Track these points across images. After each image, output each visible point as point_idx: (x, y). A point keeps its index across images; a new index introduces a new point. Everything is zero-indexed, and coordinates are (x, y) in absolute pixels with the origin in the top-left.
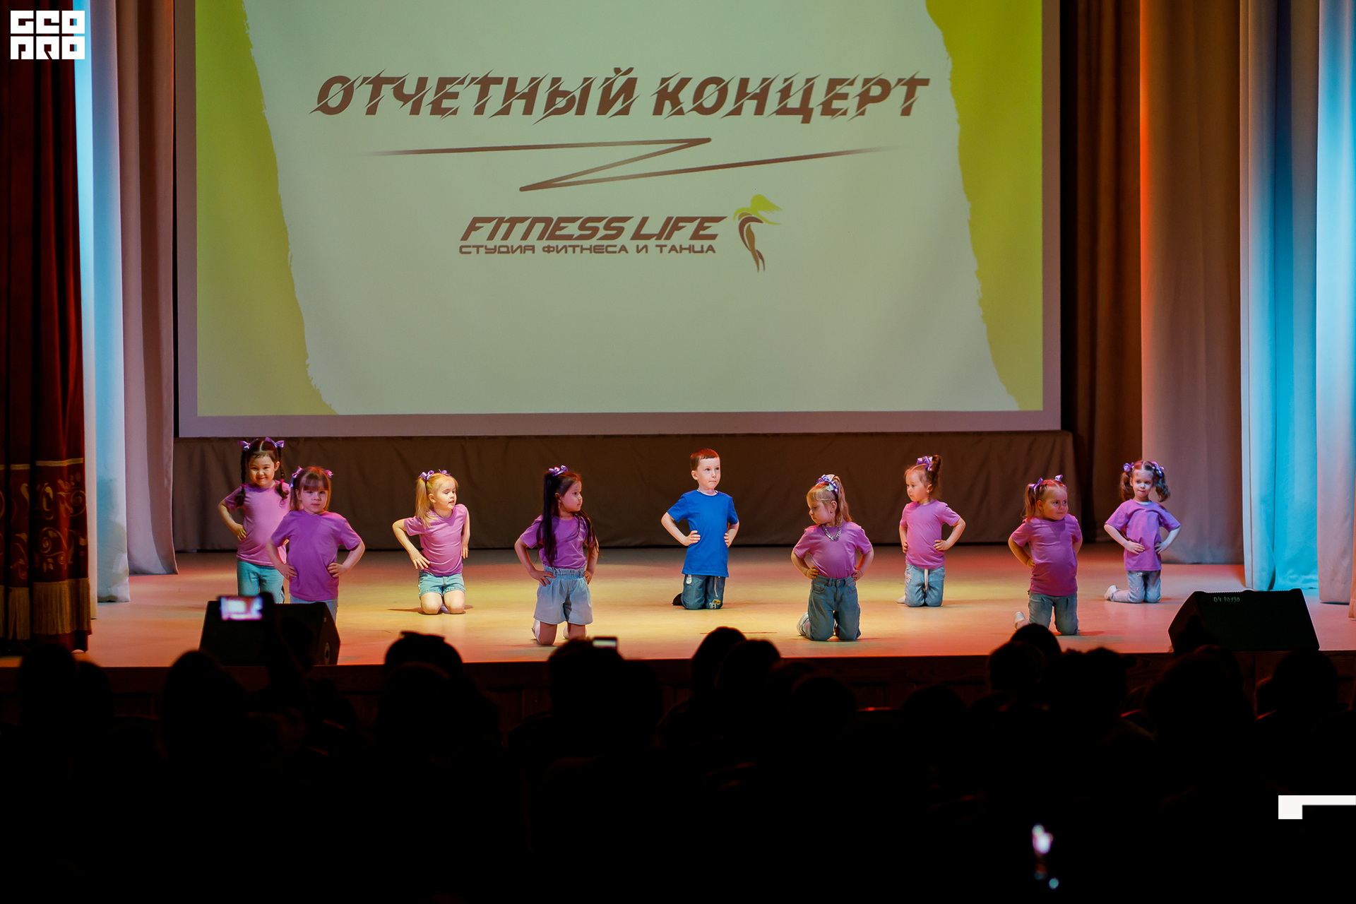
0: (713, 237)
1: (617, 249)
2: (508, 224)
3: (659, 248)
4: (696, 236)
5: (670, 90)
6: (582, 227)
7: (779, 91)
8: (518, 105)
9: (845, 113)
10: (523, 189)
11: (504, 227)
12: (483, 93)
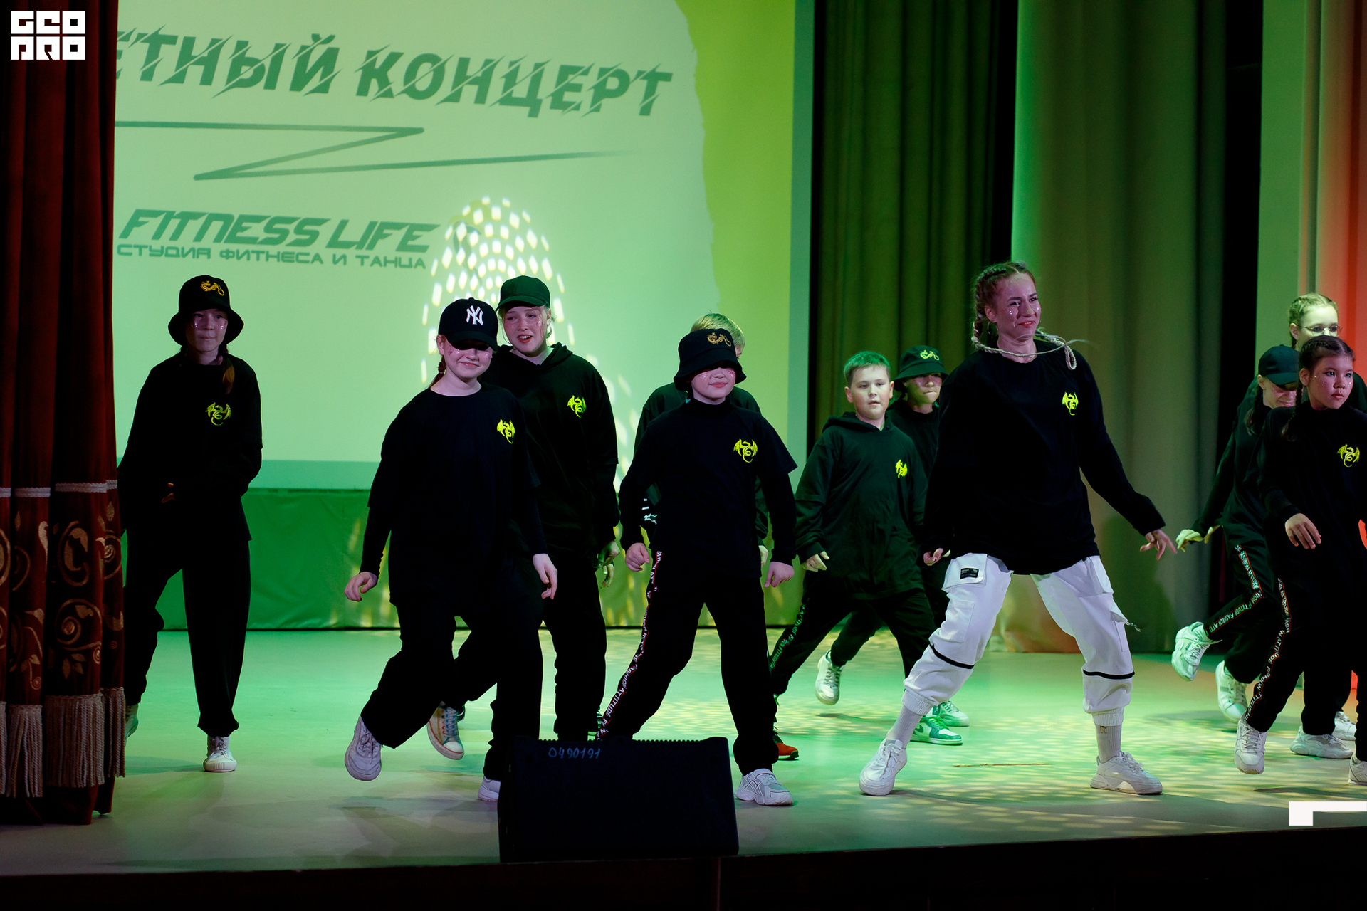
0: (423, 249)
1: (310, 258)
2: (179, 220)
3: (359, 260)
4: (403, 247)
5: (377, 65)
6: (268, 229)
7: (504, 77)
8: (195, 72)
9: (577, 108)
10: (198, 177)
11: (174, 223)
12: (153, 54)
